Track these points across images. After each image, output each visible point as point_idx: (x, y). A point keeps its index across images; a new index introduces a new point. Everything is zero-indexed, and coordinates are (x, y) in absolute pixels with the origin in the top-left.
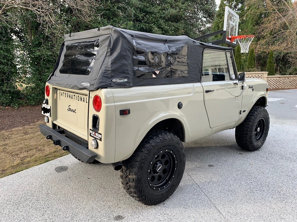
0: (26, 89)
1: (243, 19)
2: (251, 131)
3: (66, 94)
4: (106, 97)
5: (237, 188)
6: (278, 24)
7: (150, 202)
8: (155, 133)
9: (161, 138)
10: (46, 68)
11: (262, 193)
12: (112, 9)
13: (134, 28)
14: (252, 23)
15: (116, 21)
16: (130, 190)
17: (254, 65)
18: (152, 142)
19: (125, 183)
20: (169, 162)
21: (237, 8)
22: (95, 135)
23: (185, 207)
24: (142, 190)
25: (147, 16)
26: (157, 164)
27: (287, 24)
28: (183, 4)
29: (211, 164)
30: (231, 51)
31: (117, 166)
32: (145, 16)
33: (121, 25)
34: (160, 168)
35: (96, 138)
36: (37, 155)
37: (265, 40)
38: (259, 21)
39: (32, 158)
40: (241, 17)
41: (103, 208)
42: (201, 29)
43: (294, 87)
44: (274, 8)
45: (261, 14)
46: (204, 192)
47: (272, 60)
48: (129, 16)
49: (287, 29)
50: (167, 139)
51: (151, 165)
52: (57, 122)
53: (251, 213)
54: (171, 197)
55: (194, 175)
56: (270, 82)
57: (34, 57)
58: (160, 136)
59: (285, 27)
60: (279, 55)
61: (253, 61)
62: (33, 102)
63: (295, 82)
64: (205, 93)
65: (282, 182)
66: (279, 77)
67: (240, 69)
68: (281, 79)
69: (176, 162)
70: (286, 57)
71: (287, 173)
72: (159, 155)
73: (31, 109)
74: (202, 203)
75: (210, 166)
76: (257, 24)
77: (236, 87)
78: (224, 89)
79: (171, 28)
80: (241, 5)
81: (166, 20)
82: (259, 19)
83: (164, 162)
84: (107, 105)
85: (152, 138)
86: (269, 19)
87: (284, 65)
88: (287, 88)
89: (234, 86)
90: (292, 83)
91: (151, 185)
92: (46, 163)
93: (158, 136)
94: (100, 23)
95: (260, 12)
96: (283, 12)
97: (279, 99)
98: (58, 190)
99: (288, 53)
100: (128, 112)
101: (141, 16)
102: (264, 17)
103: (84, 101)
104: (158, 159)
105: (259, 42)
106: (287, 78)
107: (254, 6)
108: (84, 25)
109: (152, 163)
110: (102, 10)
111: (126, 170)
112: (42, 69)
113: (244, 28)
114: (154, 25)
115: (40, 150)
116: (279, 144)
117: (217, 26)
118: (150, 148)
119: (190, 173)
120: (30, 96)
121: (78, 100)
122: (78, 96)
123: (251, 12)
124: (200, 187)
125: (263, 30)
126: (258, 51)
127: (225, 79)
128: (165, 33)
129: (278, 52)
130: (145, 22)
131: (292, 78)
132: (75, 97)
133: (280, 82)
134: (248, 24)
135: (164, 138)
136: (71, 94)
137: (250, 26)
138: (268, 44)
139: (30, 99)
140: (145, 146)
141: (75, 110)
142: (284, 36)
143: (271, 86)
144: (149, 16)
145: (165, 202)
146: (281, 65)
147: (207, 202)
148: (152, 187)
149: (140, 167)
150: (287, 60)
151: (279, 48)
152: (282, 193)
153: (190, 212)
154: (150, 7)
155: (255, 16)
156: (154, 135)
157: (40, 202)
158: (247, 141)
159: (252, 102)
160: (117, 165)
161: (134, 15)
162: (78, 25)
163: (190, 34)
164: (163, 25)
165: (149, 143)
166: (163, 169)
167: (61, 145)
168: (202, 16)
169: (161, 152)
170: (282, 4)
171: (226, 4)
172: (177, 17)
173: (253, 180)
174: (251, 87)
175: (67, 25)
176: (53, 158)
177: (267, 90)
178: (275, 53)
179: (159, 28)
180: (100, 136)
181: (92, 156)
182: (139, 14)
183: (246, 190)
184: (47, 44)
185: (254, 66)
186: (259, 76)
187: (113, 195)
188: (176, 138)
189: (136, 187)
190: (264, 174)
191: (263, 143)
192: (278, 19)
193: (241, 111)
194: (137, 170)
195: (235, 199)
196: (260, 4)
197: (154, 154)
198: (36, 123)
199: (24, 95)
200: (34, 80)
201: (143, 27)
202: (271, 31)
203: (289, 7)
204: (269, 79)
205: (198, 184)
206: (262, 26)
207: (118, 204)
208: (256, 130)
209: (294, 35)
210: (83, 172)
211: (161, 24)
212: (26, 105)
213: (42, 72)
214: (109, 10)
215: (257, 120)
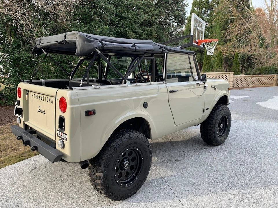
0: (5, 90)
1: (212, 24)
2: (214, 127)
3: (37, 96)
4: (71, 99)
5: (200, 181)
6: (242, 29)
7: (117, 198)
8: (122, 131)
9: (127, 136)
10: (25, 69)
11: (222, 185)
12: (89, 13)
13: (110, 31)
14: (219, 28)
15: (92, 25)
16: (97, 187)
17: (222, 65)
18: (118, 141)
19: (92, 180)
20: (136, 158)
21: (206, 14)
22: (61, 135)
23: (151, 201)
24: (108, 186)
25: (123, 21)
26: (124, 161)
27: (250, 29)
28: (155, 10)
29: (177, 159)
30: (193, 54)
31: (84, 165)
32: (120, 20)
33: (97, 29)
34: (127, 165)
35: (62, 139)
36: (12, 154)
37: (231, 43)
38: (226, 26)
39: (5, 158)
40: (210, 22)
41: (72, 205)
42: (172, 33)
43: (257, 86)
44: (239, 14)
45: (228, 20)
46: (170, 186)
47: (237, 62)
48: (105, 21)
49: (251, 33)
50: (133, 137)
51: (117, 162)
52: (28, 122)
53: (211, 205)
54: (138, 192)
55: (161, 170)
56: (236, 81)
57: (13, 59)
58: (126, 134)
59: (248, 32)
60: (244, 57)
61: (221, 62)
62: (12, 102)
63: (258, 81)
64: (169, 94)
65: (241, 174)
66: (244, 77)
67: (210, 69)
68: (245, 79)
69: (142, 158)
70: (250, 58)
71: (245, 165)
72: (126, 153)
73: (10, 109)
74: (167, 196)
75: (177, 161)
76: (224, 28)
77: (199, 88)
78: (189, 89)
79: (144, 32)
80: (210, 11)
81: (140, 24)
82: (226, 24)
83: (131, 159)
84: (72, 106)
85: (118, 137)
86: (234, 25)
87: (249, 65)
88: (251, 86)
89: (197, 86)
90: (255, 82)
91: (117, 181)
92: (19, 163)
93: (124, 135)
94: (77, 27)
95: (227, 18)
96: (246, 18)
97: (244, 97)
98: (29, 189)
99: (252, 55)
100: (94, 112)
101: (116, 20)
102: (230, 23)
103: (52, 102)
104: (125, 157)
105: (226, 45)
106: (250, 78)
107: (221, 13)
108: (61, 28)
109: (118, 161)
110: (79, 15)
111: (94, 168)
112: (21, 70)
113: (212, 32)
114: (129, 29)
115: (14, 149)
116: (241, 139)
117: (189, 30)
118: (116, 147)
119: (158, 168)
120: (9, 96)
121: (47, 102)
122: (47, 98)
123: (218, 18)
124: (166, 181)
125: (229, 34)
126: (226, 53)
127: (189, 80)
128: (139, 36)
129: (243, 54)
130: (120, 27)
131: (255, 78)
132: (45, 98)
133: (245, 81)
134: (216, 28)
135: (130, 137)
136: (41, 96)
137: (218, 30)
138: (234, 46)
139: (9, 99)
140: (112, 145)
141: (45, 111)
142: (248, 39)
143: (237, 85)
144: (124, 21)
145: (132, 197)
146: (246, 66)
147: (172, 195)
148: (119, 184)
149: (106, 165)
150: (251, 61)
151: (244, 50)
152: (240, 185)
153: (155, 206)
154: (125, 12)
155: (222, 21)
156: (121, 134)
157: (10, 202)
158: (211, 137)
159: (215, 100)
160: (83, 163)
161: (109, 20)
162: (56, 28)
163: (162, 37)
164: (137, 29)
165: (116, 142)
166: (130, 166)
167: (31, 145)
168: (173, 21)
169: (128, 150)
170: (246, 11)
171: (197, 10)
172: (150, 22)
173: (215, 173)
174: (213, 87)
175: (46, 28)
176: (27, 157)
177: (229, 89)
178: (241, 54)
179: (133, 32)
180: (66, 136)
181: (58, 155)
182: (115, 19)
183: (208, 183)
184: (26, 46)
185: (222, 67)
186: (226, 76)
187: (83, 192)
188: (142, 136)
189: (102, 184)
190: (226, 167)
191: (225, 138)
192: (242, 24)
193: (204, 109)
194: (103, 168)
195: (198, 191)
196: (226, 11)
197: (120, 152)
198: (14, 123)
199: (4, 95)
200: (12, 81)
201: (118, 31)
202: (237, 36)
203: (251, 13)
204: (235, 78)
205: (165, 179)
206: (228, 30)
207: (87, 201)
208: (219, 126)
209: (256, 39)
210: (55, 170)
211: (135, 28)
212: (5, 105)
213: (22, 73)
214: (86, 15)
215: (220, 117)
